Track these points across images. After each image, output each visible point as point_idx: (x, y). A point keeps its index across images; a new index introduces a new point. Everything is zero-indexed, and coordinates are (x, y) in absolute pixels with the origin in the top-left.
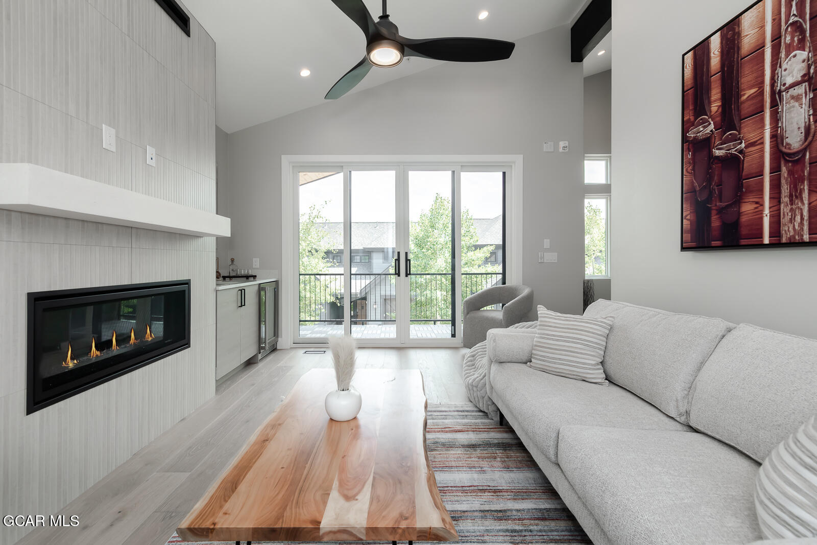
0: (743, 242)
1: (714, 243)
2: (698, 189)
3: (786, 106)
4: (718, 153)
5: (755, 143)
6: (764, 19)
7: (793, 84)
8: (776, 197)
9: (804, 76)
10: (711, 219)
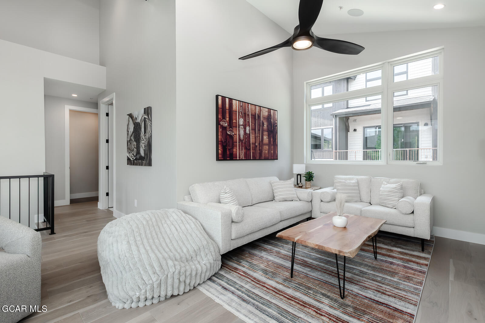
0: (234, 159)
1: (228, 159)
2: (223, 141)
3: (240, 129)
4: (228, 133)
5: (236, 134)
6: (237, 105)
7: (241, 125)
8: (239, 149)
9: (243, 124)
10: (227, 151)
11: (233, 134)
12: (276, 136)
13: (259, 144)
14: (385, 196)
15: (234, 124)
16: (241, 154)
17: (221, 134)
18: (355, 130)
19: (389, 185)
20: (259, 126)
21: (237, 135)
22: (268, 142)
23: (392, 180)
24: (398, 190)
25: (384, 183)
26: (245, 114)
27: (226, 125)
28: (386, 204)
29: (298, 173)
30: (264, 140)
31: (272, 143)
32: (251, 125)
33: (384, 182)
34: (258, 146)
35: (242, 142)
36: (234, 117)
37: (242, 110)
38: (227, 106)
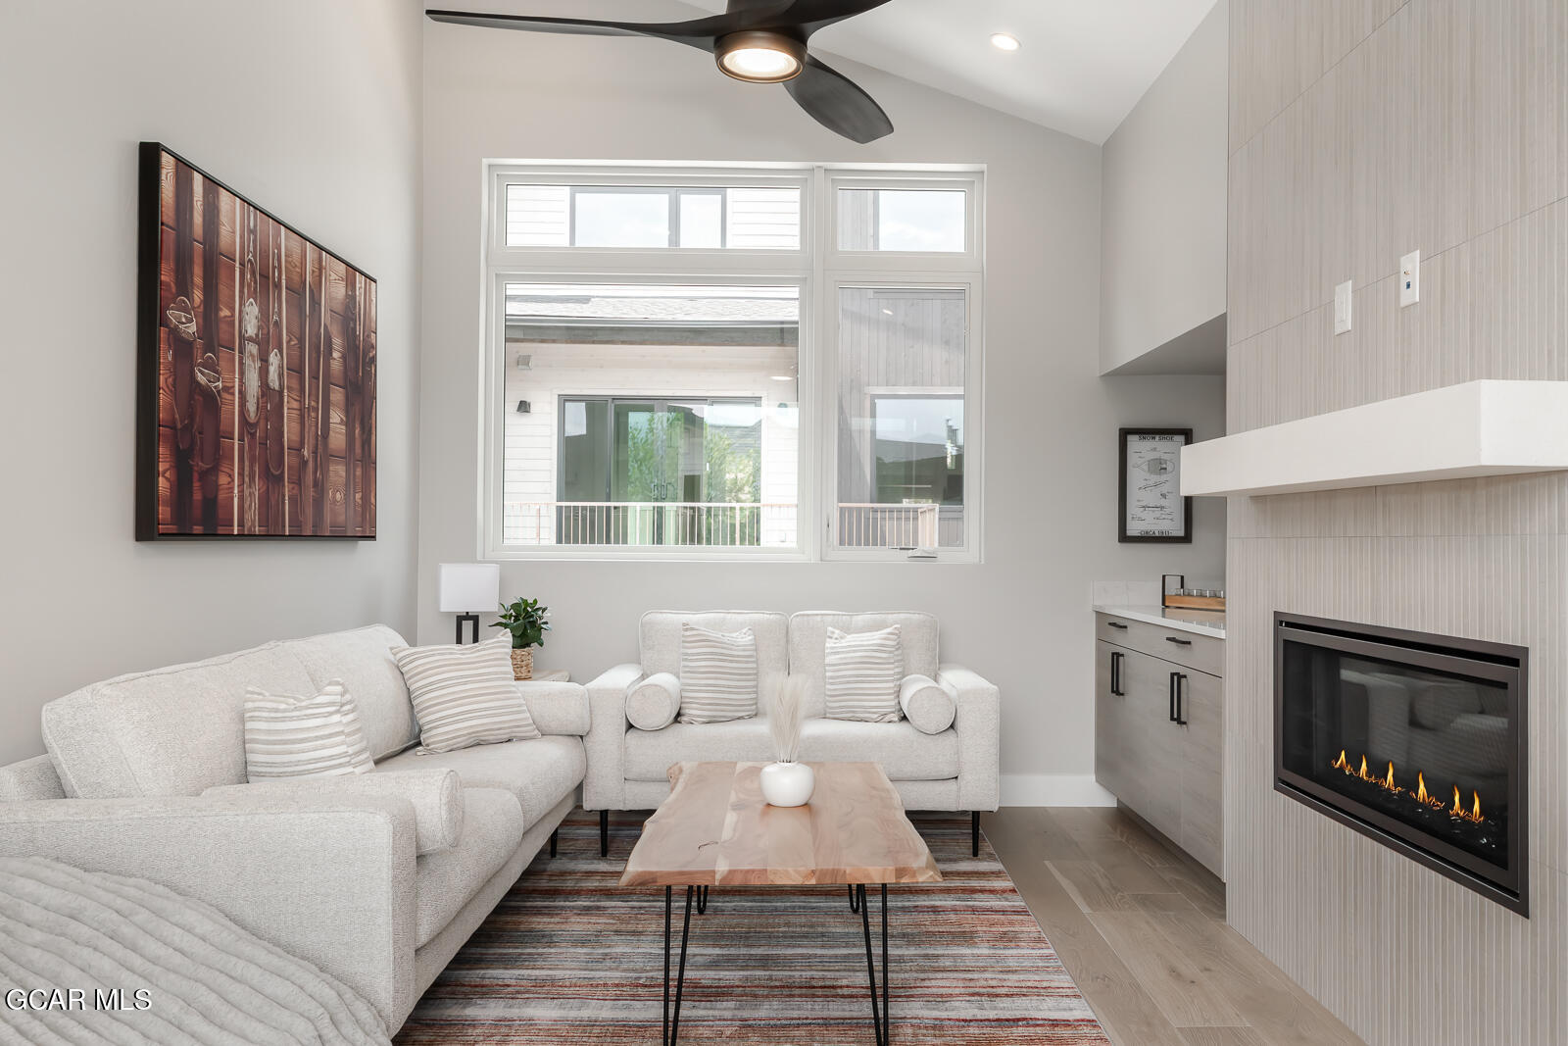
0: (221, 530)
1: (198, 529)
2: (179, 426)
3: (248, 361)
4: (201, 379)
5: (228, 389)
6: (234, 222)
7: (250, 339)
8: (241, 474)
9: (257, 335)
10: (192, 487)
11: (220, 384)
12: (371, 418)
13: (315, 452)
14: (848, 682)
15: (223, 327)
16: (246, 506)
17: (170, 380)
18: (524, 407)
19: (852, 639)
20: (314, 355)
21: (233, 394)
22: (344, 446)
23: (860, 618)
24: (890, 652)
25: (833, 633)
26: (265, 276)
27: (193, 328)
28: (853, 712)
29: (462, 610)
30: (331, 432)
31: (358, 450)
32: (288, 342)
33: (830, 628)
34: (311, 464)
35: (253, 435)
36: (223, 289)
37: (254, 256)
38: (198, 219)
